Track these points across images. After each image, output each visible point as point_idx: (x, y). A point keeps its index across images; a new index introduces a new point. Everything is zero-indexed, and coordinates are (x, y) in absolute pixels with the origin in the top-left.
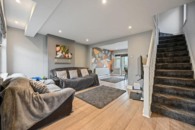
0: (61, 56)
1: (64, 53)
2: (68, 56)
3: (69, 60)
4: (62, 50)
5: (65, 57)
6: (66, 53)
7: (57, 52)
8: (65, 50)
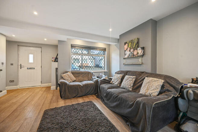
0: (129, 55)
1: (132, 50)
2: (138, 53)
3: (140, 60)
4: (130, 47)
5: (134, 55)
6: (134, 50)
7: (125, 51)
8: (133, 44)
